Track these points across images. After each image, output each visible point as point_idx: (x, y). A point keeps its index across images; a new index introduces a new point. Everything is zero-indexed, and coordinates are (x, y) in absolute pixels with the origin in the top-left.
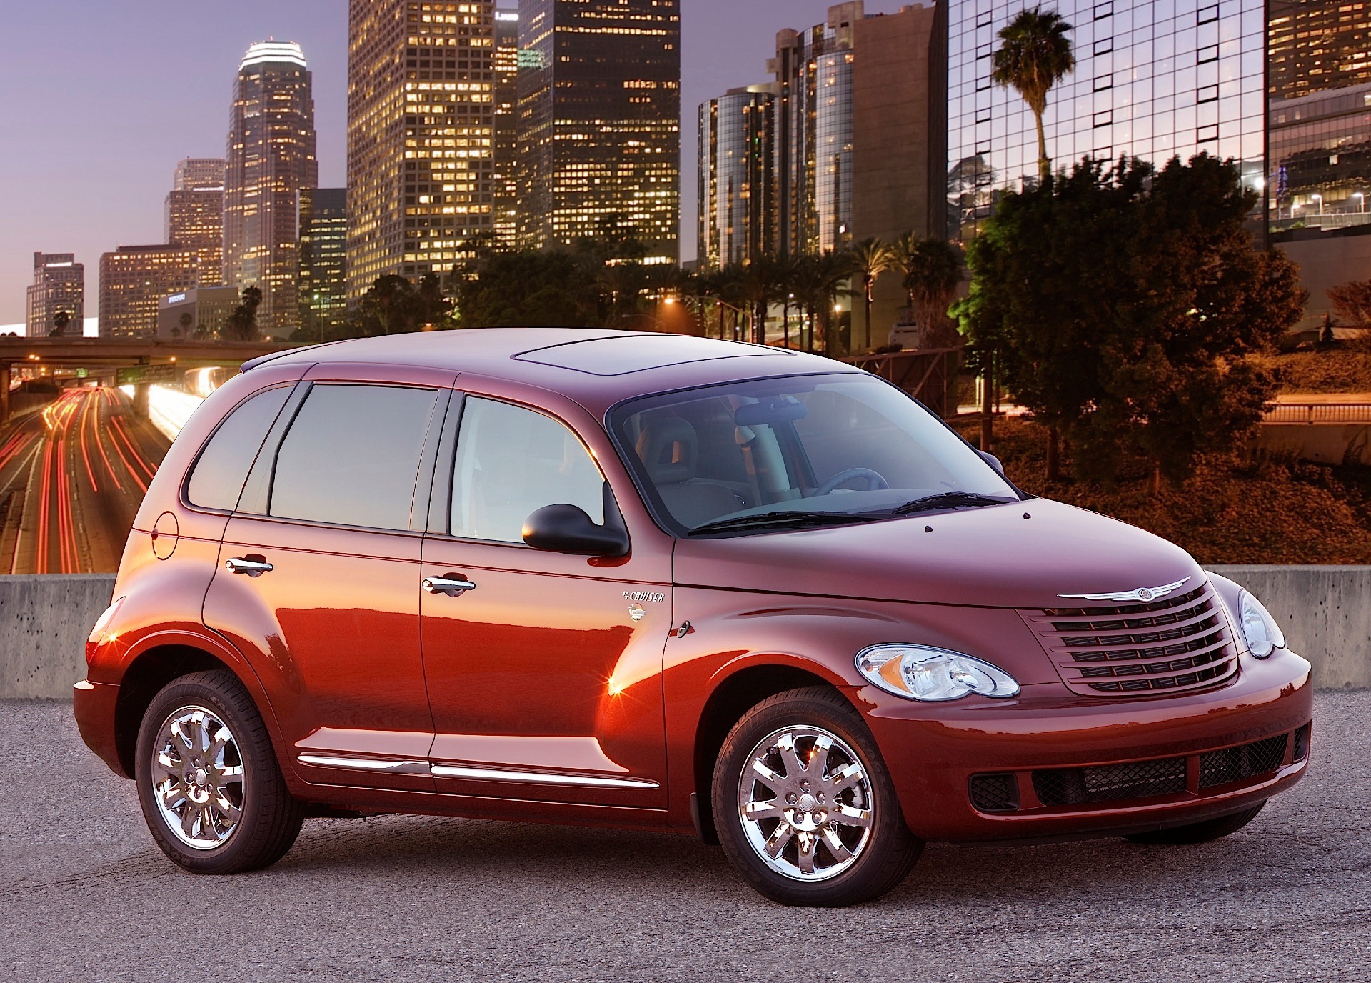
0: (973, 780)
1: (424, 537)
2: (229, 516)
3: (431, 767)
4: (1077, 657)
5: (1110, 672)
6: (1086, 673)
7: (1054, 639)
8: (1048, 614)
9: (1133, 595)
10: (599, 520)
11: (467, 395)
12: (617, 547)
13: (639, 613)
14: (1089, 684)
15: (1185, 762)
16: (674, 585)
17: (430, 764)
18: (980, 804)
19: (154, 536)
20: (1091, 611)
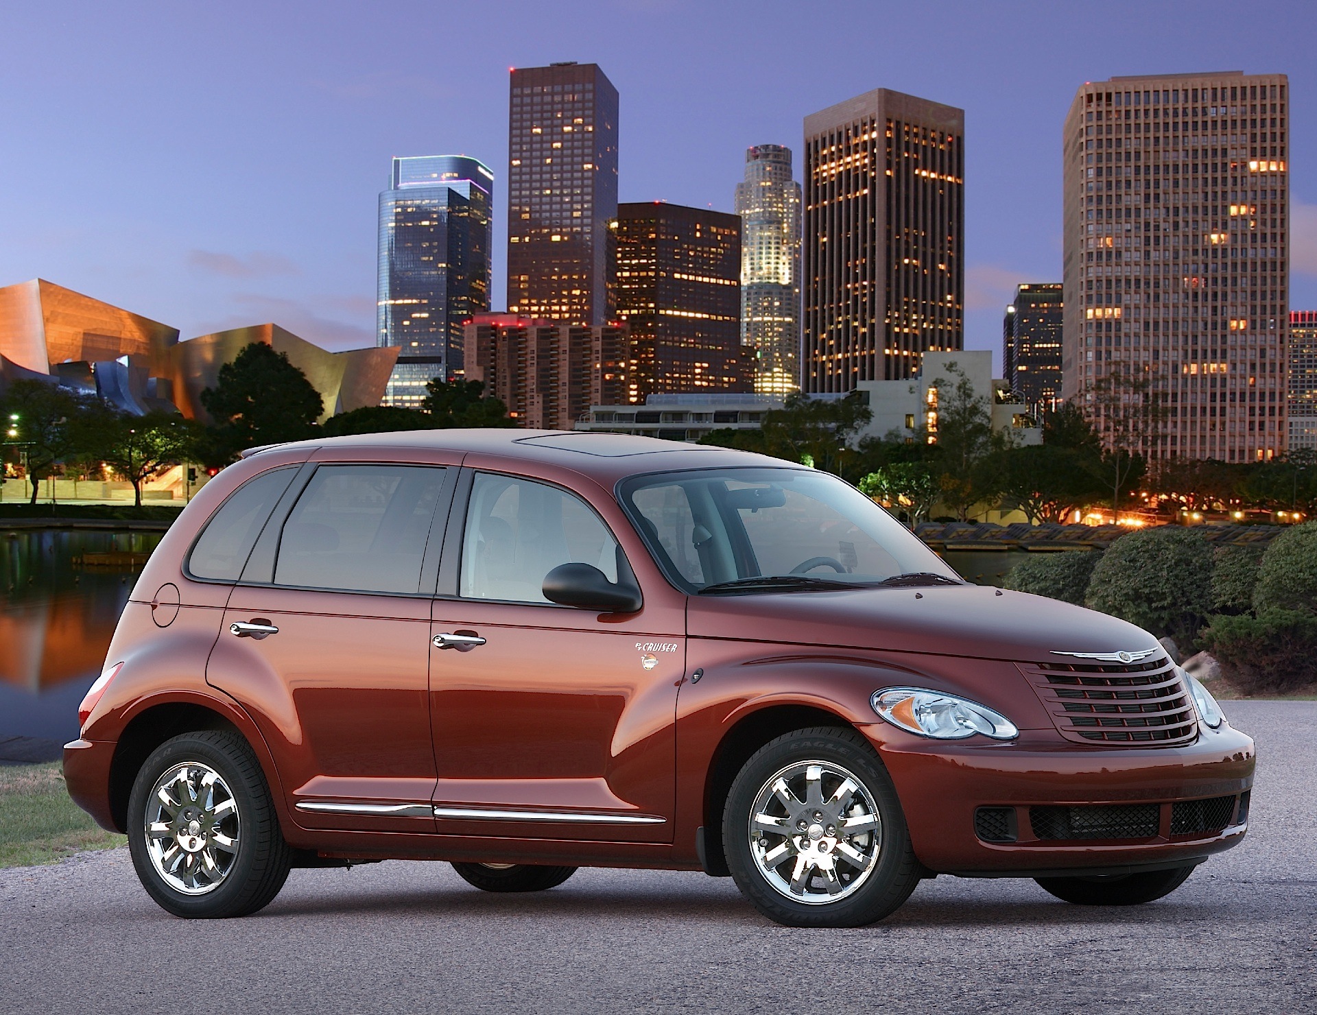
0: (978, 812)
1: (434, 599)
2: (233, 585)
3: (434, 810)
4: (1069, 708)
5: (1096, 722)
6: (1076, 722)
7: (1048, 692)
8: (1043, 668)
9: (1115, 657)
10: (613, 579)
11: (476, 471)
12: (631, 603)
13: (651, 662)
14: (1078, 732)
15: (1159, 808)
16: (687, 636)
17: (433, 807)
18: (982, 834)
19: (154, 607)
20: (1079, 668)
